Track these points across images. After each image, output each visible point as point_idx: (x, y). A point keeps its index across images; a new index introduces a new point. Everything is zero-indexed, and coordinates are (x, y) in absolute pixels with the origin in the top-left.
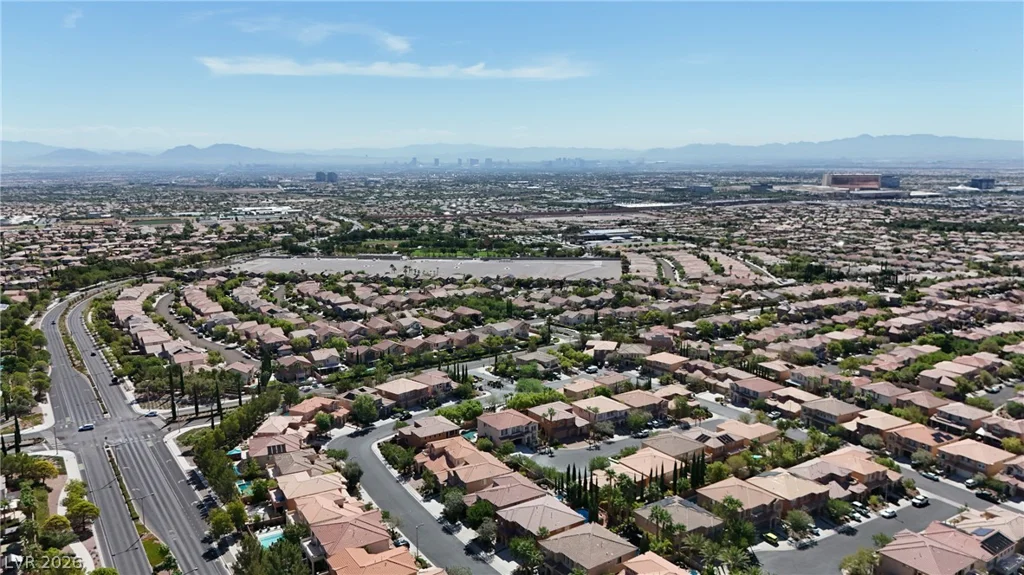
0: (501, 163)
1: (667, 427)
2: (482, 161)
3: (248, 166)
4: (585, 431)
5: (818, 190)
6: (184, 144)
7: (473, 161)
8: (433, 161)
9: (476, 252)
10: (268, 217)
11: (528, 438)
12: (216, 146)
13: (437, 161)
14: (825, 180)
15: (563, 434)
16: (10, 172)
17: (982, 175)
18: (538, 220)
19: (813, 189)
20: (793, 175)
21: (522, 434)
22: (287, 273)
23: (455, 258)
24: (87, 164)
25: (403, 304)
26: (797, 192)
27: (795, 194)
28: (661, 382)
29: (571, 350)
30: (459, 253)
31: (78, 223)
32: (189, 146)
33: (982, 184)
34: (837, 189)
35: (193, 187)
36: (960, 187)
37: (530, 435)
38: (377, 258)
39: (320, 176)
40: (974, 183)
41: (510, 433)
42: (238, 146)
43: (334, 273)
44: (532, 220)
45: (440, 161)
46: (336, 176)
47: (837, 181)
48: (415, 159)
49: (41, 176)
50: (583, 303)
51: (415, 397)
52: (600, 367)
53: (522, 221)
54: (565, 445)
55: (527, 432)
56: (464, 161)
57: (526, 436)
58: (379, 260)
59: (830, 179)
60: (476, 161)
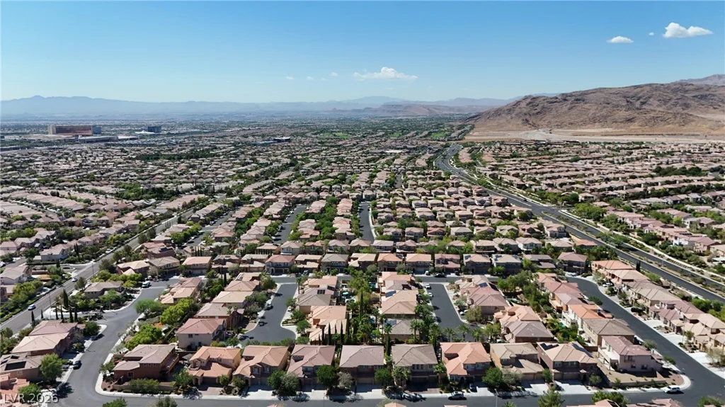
5: (48, 137)
14: (50, 130)
17: (153, 123)
19: (44, 137)
20: (21, 127)
26: (31, 140)
27: (30, 141)
33: (154, 129)
34: (63, 136)
36: (143, 132)
40: (150, 129)
47: (60, 130)
59: (55, 129)
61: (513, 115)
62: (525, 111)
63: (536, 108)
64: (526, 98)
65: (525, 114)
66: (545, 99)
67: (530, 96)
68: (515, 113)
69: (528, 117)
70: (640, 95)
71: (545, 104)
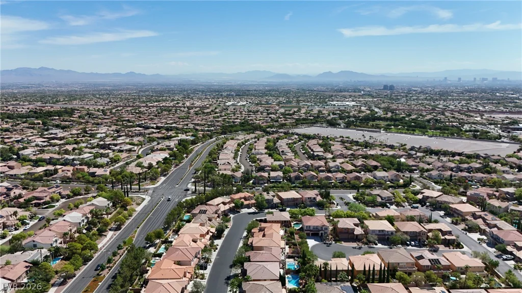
0: (503, 80)
1: (421, 247)
2: (490, 79)
3: (355, 81)
4: (360, 237)
6: (327, 71)
7: (484, 79)
8: (457, 79)
9: (427, 132)
10: (339, 107)
11: (322, 233)
12: (342, 71)
13: (460, 79)
15: (345, 236)
16: (257, 83)
18: (493, 116)
21: (319, 231)
22: (312, 134)
23: (413, 134)
24: (286, 80)
25: (349, 155)
28: (453, 221)
29: (410, 193)
30: (417, 131)
31: (261, 106)
32: (330, 72)
35: (323, 91)
37: (323, 232)
38: (365, 130)
39: (386, 87)
41: (312, 228)
42: (352, 72)
43: (333, 137)
44: (489, 115)
45: (462, 79)
46: (394, 87)
48: (446, 78)
49: (267, 86)
50: (455, 167)
51: (293, 201)
52: (422, 206)
53: (482, 116)
54: (343, 242)
55: (322, 230)
56: (478, 79)
57: (321, 232)
58: (366, 132)
60: (486, 79)
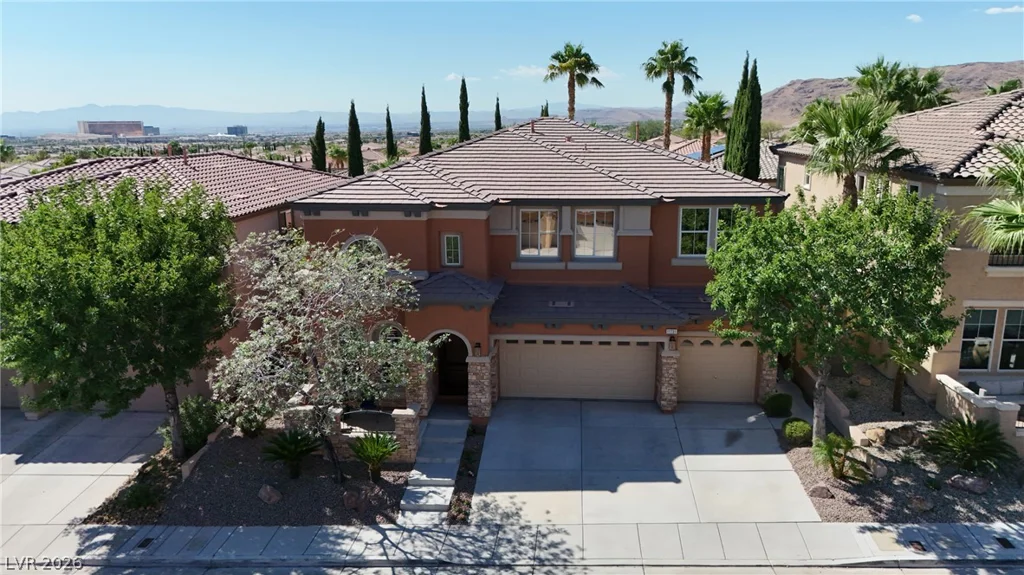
36: (219, 135)
59: (87, 127)
61: (774, 106)
62: (793, 99)
63: (811, 95)
64: (792, 84)
65: (794, 104)
66: (823, 82)
67: (799, 81)
68: (777, 103)
69: (798, 107)
70: (971, 76)
71: (825, 89)
